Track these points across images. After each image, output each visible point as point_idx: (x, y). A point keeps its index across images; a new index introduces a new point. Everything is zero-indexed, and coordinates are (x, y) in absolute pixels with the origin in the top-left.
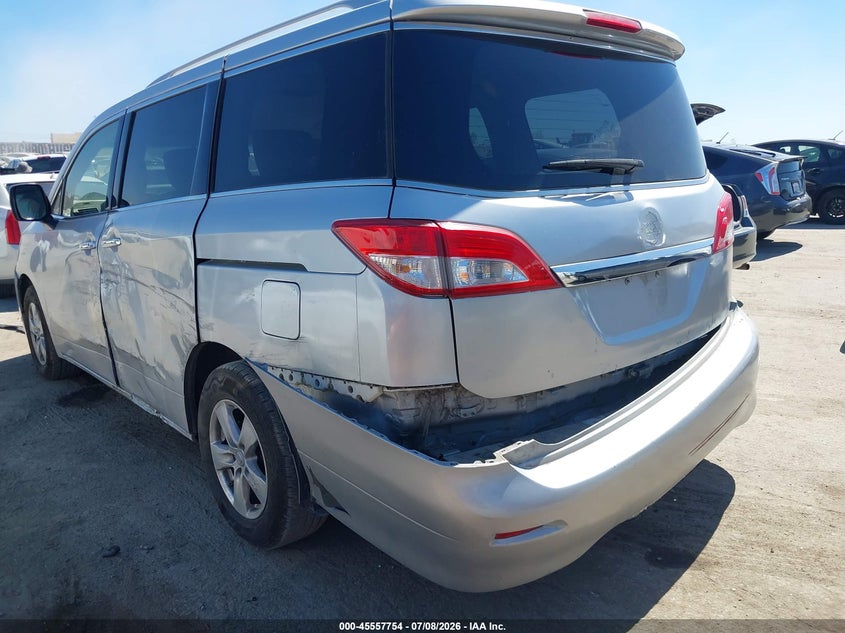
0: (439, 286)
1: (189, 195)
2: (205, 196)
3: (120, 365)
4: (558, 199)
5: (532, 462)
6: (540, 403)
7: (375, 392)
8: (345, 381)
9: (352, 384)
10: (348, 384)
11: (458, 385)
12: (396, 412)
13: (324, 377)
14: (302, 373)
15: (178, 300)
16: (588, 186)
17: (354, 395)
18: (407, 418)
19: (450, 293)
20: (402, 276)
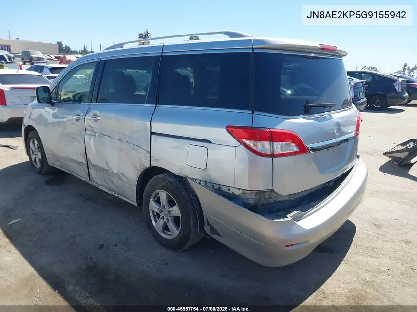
0: (269, 152)
1: (144, 103)
2: (155, 106)
3: (93, 172)
4: (309, 119)
5: (298, 219)
6: (297, 197)
7: (241, 191)
8: (227, 187)
9: (230, 188)
10: (228, 188)
11: (273, 190)
12: (248, 199)
13: (216, 184)
14: (206, 182)
15: (138, 148)
16: (317, 113)
17: (231, 192)
18: (252, 202)
19: (273, 156)
20: (255, 148)
